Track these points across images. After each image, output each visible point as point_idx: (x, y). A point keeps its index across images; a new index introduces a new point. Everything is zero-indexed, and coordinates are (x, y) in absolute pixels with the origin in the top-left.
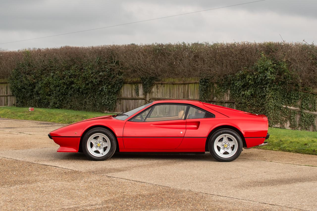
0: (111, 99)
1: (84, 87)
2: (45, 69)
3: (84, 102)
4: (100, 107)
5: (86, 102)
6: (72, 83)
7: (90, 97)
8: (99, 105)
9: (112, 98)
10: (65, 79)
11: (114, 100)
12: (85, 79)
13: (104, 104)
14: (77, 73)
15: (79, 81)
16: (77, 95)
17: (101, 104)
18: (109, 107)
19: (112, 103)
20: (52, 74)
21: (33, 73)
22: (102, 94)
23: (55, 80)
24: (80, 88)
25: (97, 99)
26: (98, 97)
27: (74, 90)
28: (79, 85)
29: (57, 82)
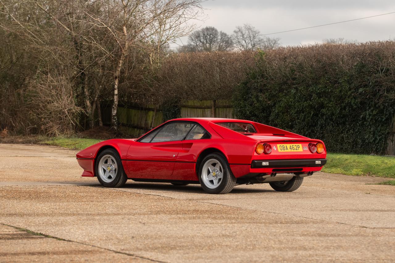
0: (379, 134)
1: (338, 112)
2: (285, 83)
3: (339, 138)
4: (363, 147)
5: (343, 138)
6: (322, 106)
7: (349, 130)
8: (361, 143)
9: (379, 132)
10: (312, 99)
11: (383, 135)
12: (341, 99)
13: (369, 142)
14: (328, 89)
15: (331, 103)
16: (331, 127)
17: (363, 141)
18: (376, 147)
19: (380, 140)
20: (293, 91)
21: (267, 90)
22: (366, 124)
23: (299, 102)
24: (333, 114)
25: (359, 133)
26: (361, 131)
27: (326, 119)
28: (332, 110)
29: (300, 105)
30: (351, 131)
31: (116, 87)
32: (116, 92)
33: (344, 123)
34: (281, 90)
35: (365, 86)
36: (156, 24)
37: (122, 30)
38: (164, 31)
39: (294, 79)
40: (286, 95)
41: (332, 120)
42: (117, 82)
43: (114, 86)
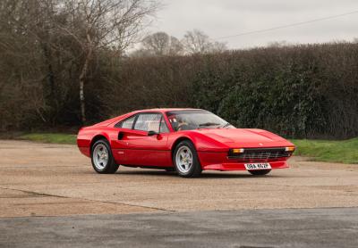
1: (276, 105)
2: (230, 81)
3: (277, 127)
6: (262, 100)
8: (295, 131)
12: (277, 93)
17: (297, 128)
21: (214, 87)
22: (299, 114)
24: (271, 107)
27: (266, 111)
29: (243, 99)
30: (287, 121)
31: (81, 87)
32: (82, 92)
33: (281, 114)
34: (227, 88)
35: (298, 82)
36: (116, 32)
37: (86, 37)
38: (123, 37)
39: (237, 77)
40: (231, 91)
41: (270, 112)
42: (82, 84)
43: (79, 87)
